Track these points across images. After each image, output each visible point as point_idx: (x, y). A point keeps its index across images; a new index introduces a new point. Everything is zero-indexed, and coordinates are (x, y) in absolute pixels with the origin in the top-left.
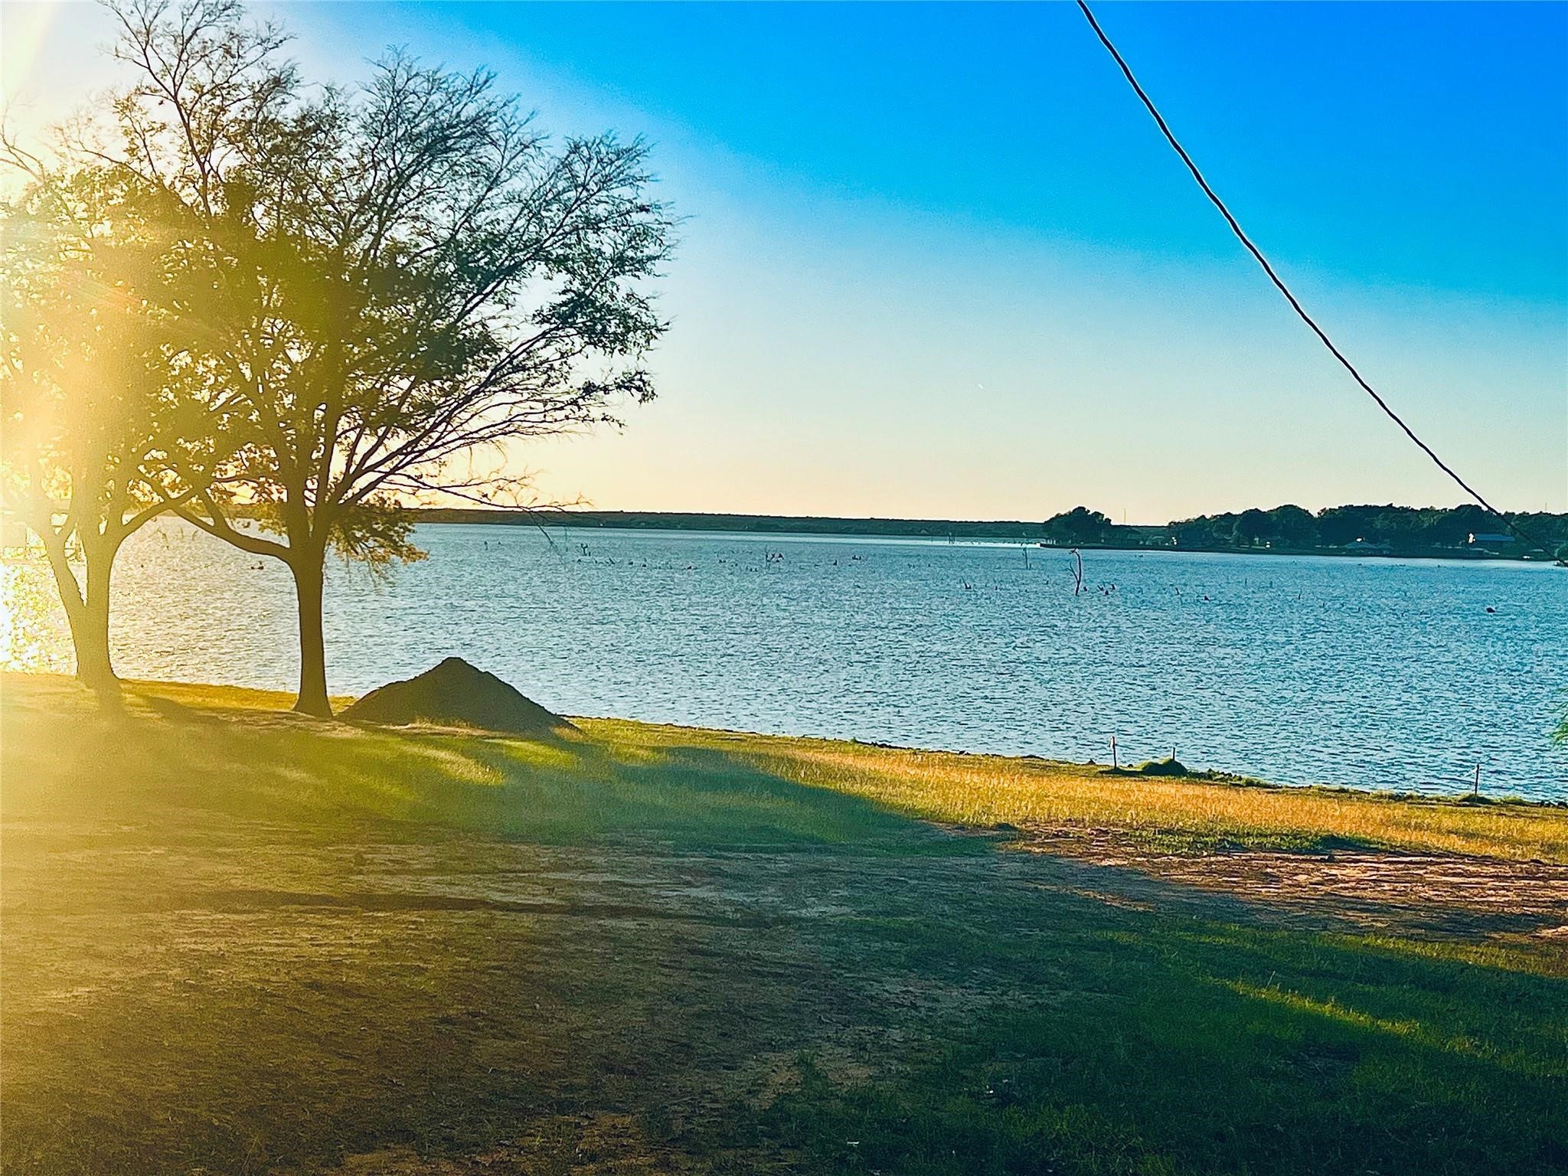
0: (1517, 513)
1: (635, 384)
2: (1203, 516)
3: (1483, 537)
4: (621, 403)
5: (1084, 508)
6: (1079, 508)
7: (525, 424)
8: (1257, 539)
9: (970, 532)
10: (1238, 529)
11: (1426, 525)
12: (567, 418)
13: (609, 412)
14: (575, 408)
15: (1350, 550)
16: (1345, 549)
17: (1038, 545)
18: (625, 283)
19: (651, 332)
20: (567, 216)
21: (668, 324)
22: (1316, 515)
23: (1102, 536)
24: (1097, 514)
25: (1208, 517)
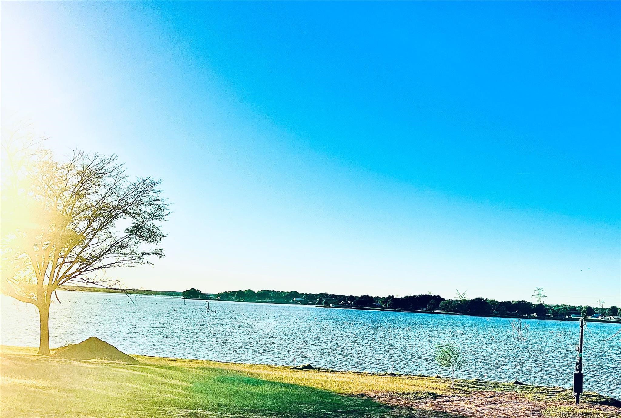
0: (304, 293)
1: (159, 253)
2: (226, 292)
3: (297, 299)
4: (154, 258)
5: (194, 289)
6: (193, 288)
7: (121, 264)
8: (241, 298)
9: (159, 294)
10: (236, 295)
11: (283, 296)
12: (136, 262)
13: (149, 261)
14: (139, 260)
15: (265, 301)
16: (263, 301)
17: (181, 298)
18: (156, 222)
19: (161, 237)
20: (135, 200)
21: (167, 235)
22: (256, 292)
23: (199, 296)
24: (198, 290)
25: (227, 292)
